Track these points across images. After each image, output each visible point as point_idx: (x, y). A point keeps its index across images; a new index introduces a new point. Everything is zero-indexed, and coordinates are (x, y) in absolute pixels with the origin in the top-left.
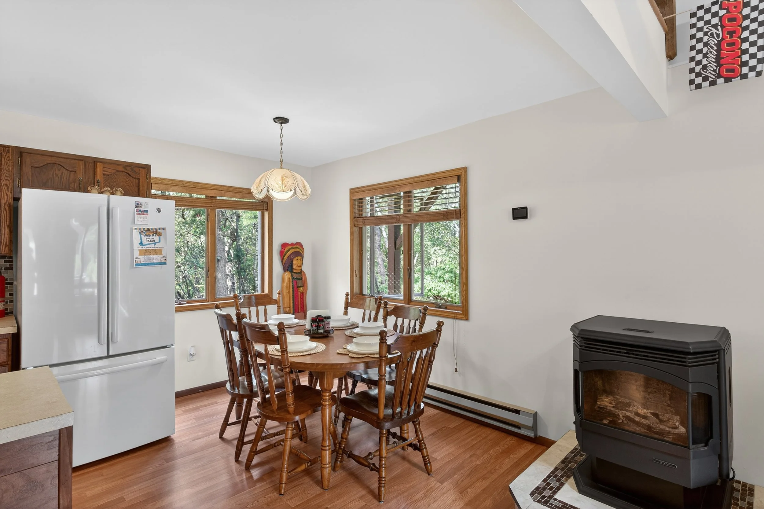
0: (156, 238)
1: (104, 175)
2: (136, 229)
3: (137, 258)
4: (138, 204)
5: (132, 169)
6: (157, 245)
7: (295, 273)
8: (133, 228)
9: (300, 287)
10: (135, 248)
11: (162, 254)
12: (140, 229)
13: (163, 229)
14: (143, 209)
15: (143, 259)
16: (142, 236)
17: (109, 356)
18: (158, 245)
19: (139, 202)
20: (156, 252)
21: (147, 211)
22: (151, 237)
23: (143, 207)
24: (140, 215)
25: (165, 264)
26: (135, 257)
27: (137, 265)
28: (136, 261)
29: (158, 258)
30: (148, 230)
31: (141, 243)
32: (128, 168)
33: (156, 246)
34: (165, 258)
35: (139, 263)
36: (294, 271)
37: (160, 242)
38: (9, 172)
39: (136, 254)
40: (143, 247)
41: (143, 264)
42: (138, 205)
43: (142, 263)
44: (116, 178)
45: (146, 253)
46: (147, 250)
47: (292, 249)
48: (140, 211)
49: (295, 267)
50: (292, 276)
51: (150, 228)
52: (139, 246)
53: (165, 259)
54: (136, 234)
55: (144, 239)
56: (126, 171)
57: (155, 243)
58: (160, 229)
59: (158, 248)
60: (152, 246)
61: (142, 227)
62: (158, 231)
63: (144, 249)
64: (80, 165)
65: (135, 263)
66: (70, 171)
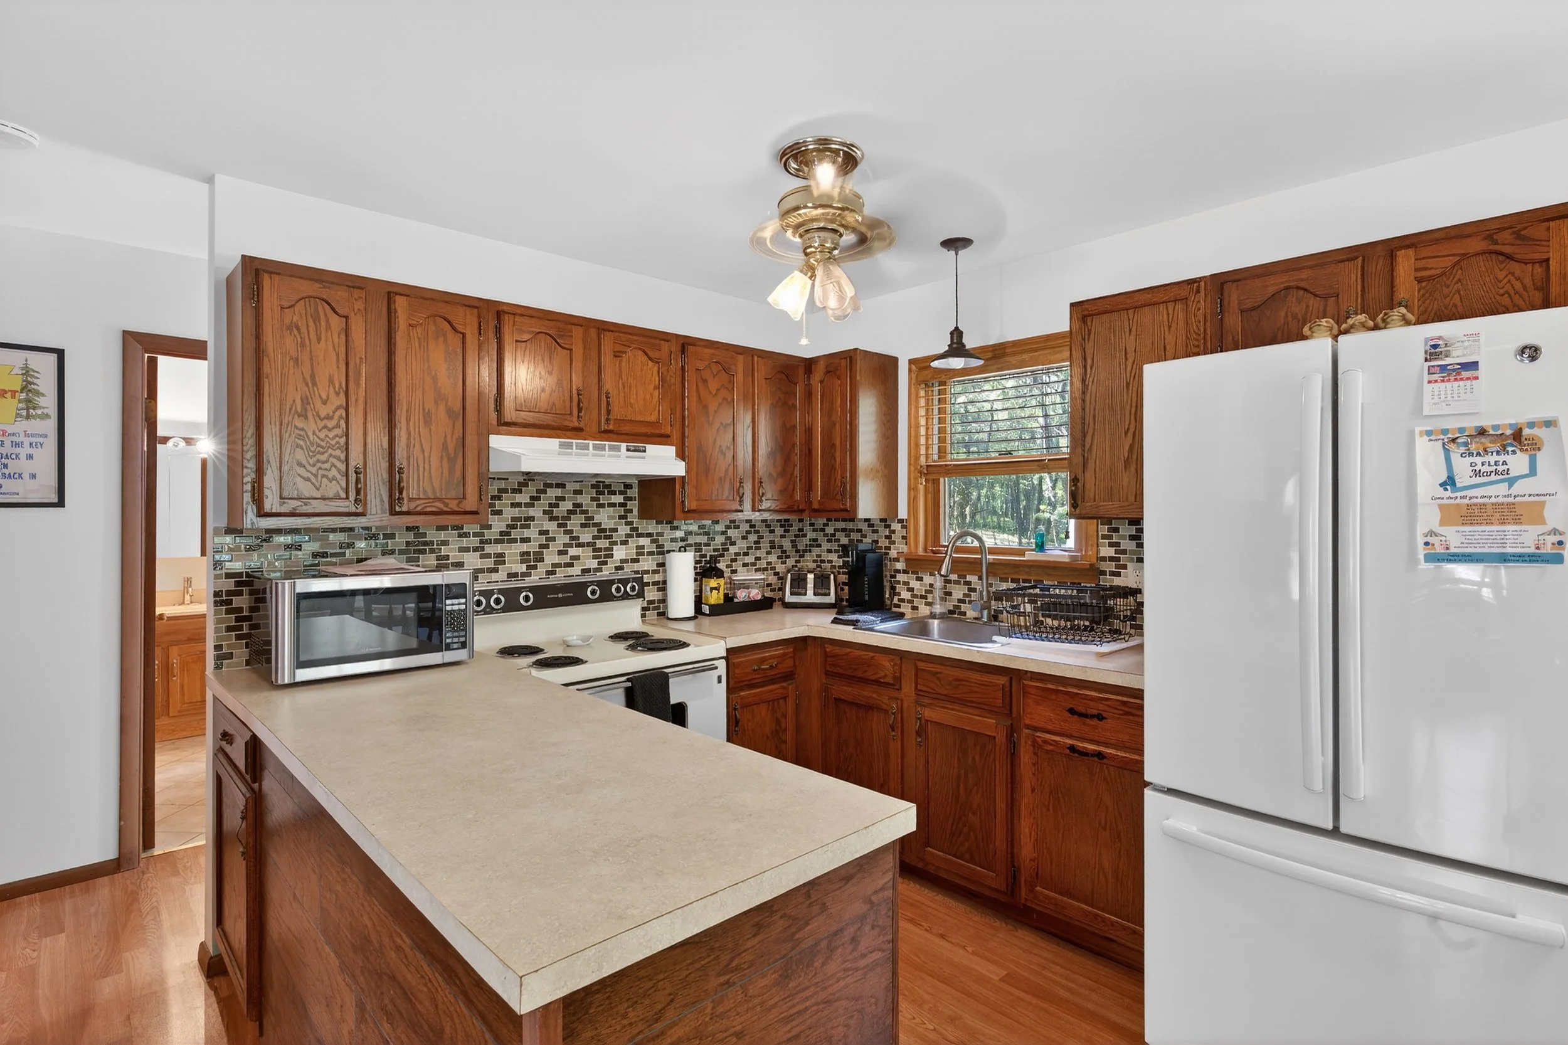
0: (1517, 462)
1: (1419, 270)
2: (1429, 433)
3: (1432, 533)
4: (1435, 346)
5: (1519, 236)
6: (1520, 487)
8: (1418, 430)
10: (1422, 500)
11: (1542, 521)
12: (1445, 432)
13: (1549, 424)
14: (1457, 357)
15: (1455, 537)
16: (1455, 458)
17: (1335, 832)
18: (1524, 488)
19: (1440, 338)
20: (1517, 513)
21: (1474, 365)
22: (1492, 459)
23: (1454, 354)
24: (1443, 385)
25: (1558, 559)
26: (1421, 530)
27: (1429, 558)
28: (1427, 544)
29: (1524, 537)
30: (1482, 432)
31: (1450, 482)
32: (1505, 236)
33: (1514, 491)
34: (1558, 538)
35: (1440, 550)
37: (1533, 472)
38: (1199, 335)
39: (1428, 518)
40: (1459, 494)
41: (1454, 555)
42: (1434, 351)
43: (1453, 550)
44: (1459, 280)
45: (1473, 515)
46: (1475, 505)
48: (1443, 368)
51: (1485, 423)
52: (1440, 492)
53: (1560, 543)
54: (1429, 452)
55: (1462, 467)
56: (1493, 247)
57: (1512, 481)
58: (1531, 425)
59: (1526, 499)
60: (1498, 492)
61: (1453, 424)
62: (1526, 432)
63: (1459, 501)
64: (1352, 274)
65: (1421, 552)
66: (1326, 297)
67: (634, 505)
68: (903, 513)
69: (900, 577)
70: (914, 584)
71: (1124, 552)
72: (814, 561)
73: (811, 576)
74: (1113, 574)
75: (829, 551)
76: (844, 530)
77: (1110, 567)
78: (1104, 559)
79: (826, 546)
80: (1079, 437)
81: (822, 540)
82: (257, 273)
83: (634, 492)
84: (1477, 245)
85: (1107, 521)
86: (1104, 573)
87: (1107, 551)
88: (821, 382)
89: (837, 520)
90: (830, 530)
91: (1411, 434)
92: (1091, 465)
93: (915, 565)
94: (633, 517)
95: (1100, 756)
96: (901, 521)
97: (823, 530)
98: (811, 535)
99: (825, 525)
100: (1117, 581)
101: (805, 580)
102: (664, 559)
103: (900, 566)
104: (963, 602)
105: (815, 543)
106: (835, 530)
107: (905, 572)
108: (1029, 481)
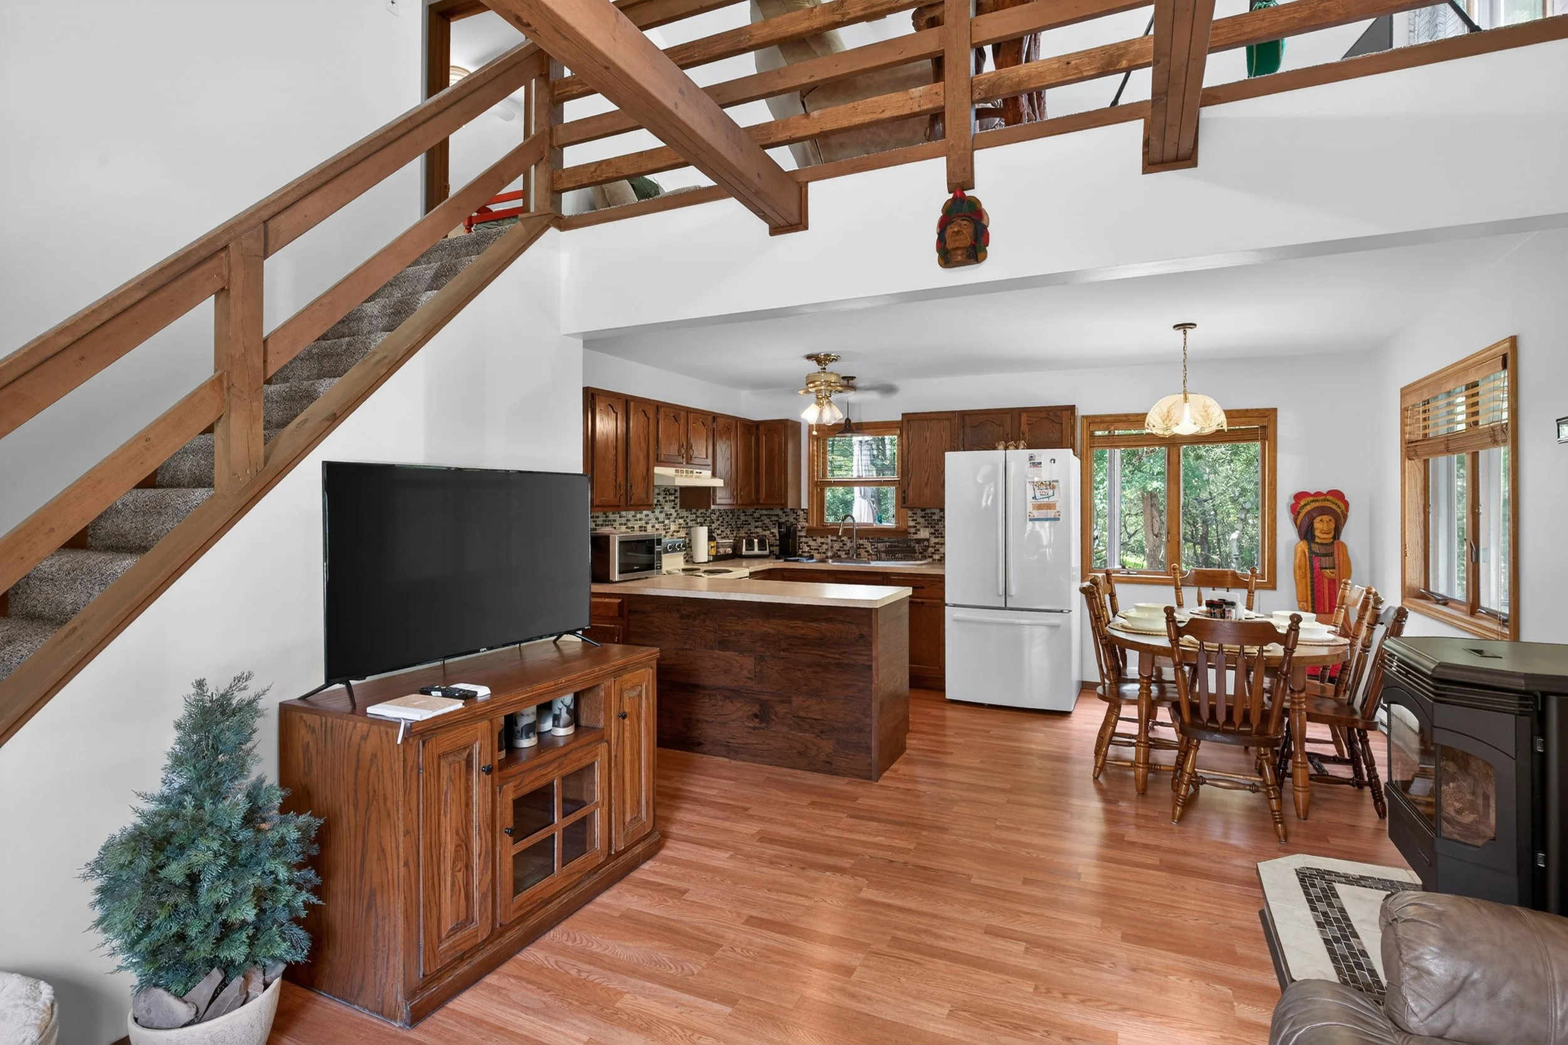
0: (1050, 492)
1: (1028, 424)
2: (1030, 483)
3: (1031, 512)
4: (1032, 456)
5: (1055, 413)
7: (1317, 543)
8: (1028, 481)
9: (1326, 568)
10: (1028, 502)
11: (1056, 509)
12: (1034, 482)
13: (1057, 481)
15: (1036, 514)
16: (1036, 490)
17: (1005, 608)
18: (1052, 499)
19: (1033, 454)
20: (1050, 506)
21: (1041, 463)
22: (1044, 491)
23: (1035, 459)
24: (1033, 468)
26: (1028, 511)
27: (1030, 520)
28: (1029, 515)
29: (1051, 513)
30: (1042, 483)
31: (1034, 498)
32: (1051, 413)
33: (1049, 500)
35: (1032, 517)
36: (1317, 540)
37: (1053, 495)
39: (1030, 508)
40: (1037, 501)
42: (1031, 458)
43: (1035, 517)
44: (1039, 426)
45: (1039, 507)
46: (1040, 504)
47: (1313, 501)
48: (1033, 463)
49: (1317, 533)
50: (1310, 549)
51: (1043, 480)
52: (1032, 500)
53: (1059, 515)
54: (1029, 488)
55: (1038, 493)
56: (1049, 417)
57: (1049, 497)
58: (1053, 481)
59: (1052, 502)
60: (1046, 500)
61: (1036, 480)
62: (1052, 483)
63: (1037, 503)
64: (1008, 418)
65: (1028, 518)
66: (999, 426)
67: (678, 501)
68: (804, 505)
69: (803, 539)
70: (811, 543)
71: (919, 523)
72: (746, 533)
73: (756, 541)
74: (914, 533)
75: (757, 527)
76: (766, 515)
77: (913, 530)
78: (910, 527)
79: (754, 524)
80: (905, 472)
81: (750, 519)
82: (593, 396)
83: (678, 494)
84: (1043, 415)
85: (911, 509)
86: (910, 533)
87: (912, 523)
88: (765, 435)
89: (762, 509)
90: (756, 515)
91: (1026, 482)
92: (911, 485)
93: (811, 532)
94: (678, 508)
95: (923, 603)
96: (803, 510)
97: (751, 515)
98: (743, 518)
99: (753, 512)
100: (915, 537)
101: (753, 542)
102: (690, 531)
103: (803, 533)
104: (839, 550)
105: (746, 523)
106: (761, 515)
107: (806, 537)
108: (884, 489)
